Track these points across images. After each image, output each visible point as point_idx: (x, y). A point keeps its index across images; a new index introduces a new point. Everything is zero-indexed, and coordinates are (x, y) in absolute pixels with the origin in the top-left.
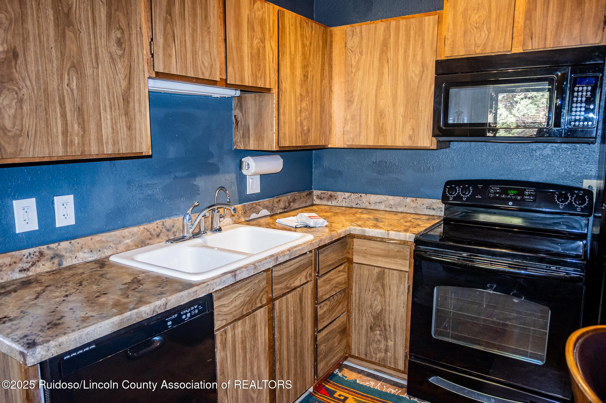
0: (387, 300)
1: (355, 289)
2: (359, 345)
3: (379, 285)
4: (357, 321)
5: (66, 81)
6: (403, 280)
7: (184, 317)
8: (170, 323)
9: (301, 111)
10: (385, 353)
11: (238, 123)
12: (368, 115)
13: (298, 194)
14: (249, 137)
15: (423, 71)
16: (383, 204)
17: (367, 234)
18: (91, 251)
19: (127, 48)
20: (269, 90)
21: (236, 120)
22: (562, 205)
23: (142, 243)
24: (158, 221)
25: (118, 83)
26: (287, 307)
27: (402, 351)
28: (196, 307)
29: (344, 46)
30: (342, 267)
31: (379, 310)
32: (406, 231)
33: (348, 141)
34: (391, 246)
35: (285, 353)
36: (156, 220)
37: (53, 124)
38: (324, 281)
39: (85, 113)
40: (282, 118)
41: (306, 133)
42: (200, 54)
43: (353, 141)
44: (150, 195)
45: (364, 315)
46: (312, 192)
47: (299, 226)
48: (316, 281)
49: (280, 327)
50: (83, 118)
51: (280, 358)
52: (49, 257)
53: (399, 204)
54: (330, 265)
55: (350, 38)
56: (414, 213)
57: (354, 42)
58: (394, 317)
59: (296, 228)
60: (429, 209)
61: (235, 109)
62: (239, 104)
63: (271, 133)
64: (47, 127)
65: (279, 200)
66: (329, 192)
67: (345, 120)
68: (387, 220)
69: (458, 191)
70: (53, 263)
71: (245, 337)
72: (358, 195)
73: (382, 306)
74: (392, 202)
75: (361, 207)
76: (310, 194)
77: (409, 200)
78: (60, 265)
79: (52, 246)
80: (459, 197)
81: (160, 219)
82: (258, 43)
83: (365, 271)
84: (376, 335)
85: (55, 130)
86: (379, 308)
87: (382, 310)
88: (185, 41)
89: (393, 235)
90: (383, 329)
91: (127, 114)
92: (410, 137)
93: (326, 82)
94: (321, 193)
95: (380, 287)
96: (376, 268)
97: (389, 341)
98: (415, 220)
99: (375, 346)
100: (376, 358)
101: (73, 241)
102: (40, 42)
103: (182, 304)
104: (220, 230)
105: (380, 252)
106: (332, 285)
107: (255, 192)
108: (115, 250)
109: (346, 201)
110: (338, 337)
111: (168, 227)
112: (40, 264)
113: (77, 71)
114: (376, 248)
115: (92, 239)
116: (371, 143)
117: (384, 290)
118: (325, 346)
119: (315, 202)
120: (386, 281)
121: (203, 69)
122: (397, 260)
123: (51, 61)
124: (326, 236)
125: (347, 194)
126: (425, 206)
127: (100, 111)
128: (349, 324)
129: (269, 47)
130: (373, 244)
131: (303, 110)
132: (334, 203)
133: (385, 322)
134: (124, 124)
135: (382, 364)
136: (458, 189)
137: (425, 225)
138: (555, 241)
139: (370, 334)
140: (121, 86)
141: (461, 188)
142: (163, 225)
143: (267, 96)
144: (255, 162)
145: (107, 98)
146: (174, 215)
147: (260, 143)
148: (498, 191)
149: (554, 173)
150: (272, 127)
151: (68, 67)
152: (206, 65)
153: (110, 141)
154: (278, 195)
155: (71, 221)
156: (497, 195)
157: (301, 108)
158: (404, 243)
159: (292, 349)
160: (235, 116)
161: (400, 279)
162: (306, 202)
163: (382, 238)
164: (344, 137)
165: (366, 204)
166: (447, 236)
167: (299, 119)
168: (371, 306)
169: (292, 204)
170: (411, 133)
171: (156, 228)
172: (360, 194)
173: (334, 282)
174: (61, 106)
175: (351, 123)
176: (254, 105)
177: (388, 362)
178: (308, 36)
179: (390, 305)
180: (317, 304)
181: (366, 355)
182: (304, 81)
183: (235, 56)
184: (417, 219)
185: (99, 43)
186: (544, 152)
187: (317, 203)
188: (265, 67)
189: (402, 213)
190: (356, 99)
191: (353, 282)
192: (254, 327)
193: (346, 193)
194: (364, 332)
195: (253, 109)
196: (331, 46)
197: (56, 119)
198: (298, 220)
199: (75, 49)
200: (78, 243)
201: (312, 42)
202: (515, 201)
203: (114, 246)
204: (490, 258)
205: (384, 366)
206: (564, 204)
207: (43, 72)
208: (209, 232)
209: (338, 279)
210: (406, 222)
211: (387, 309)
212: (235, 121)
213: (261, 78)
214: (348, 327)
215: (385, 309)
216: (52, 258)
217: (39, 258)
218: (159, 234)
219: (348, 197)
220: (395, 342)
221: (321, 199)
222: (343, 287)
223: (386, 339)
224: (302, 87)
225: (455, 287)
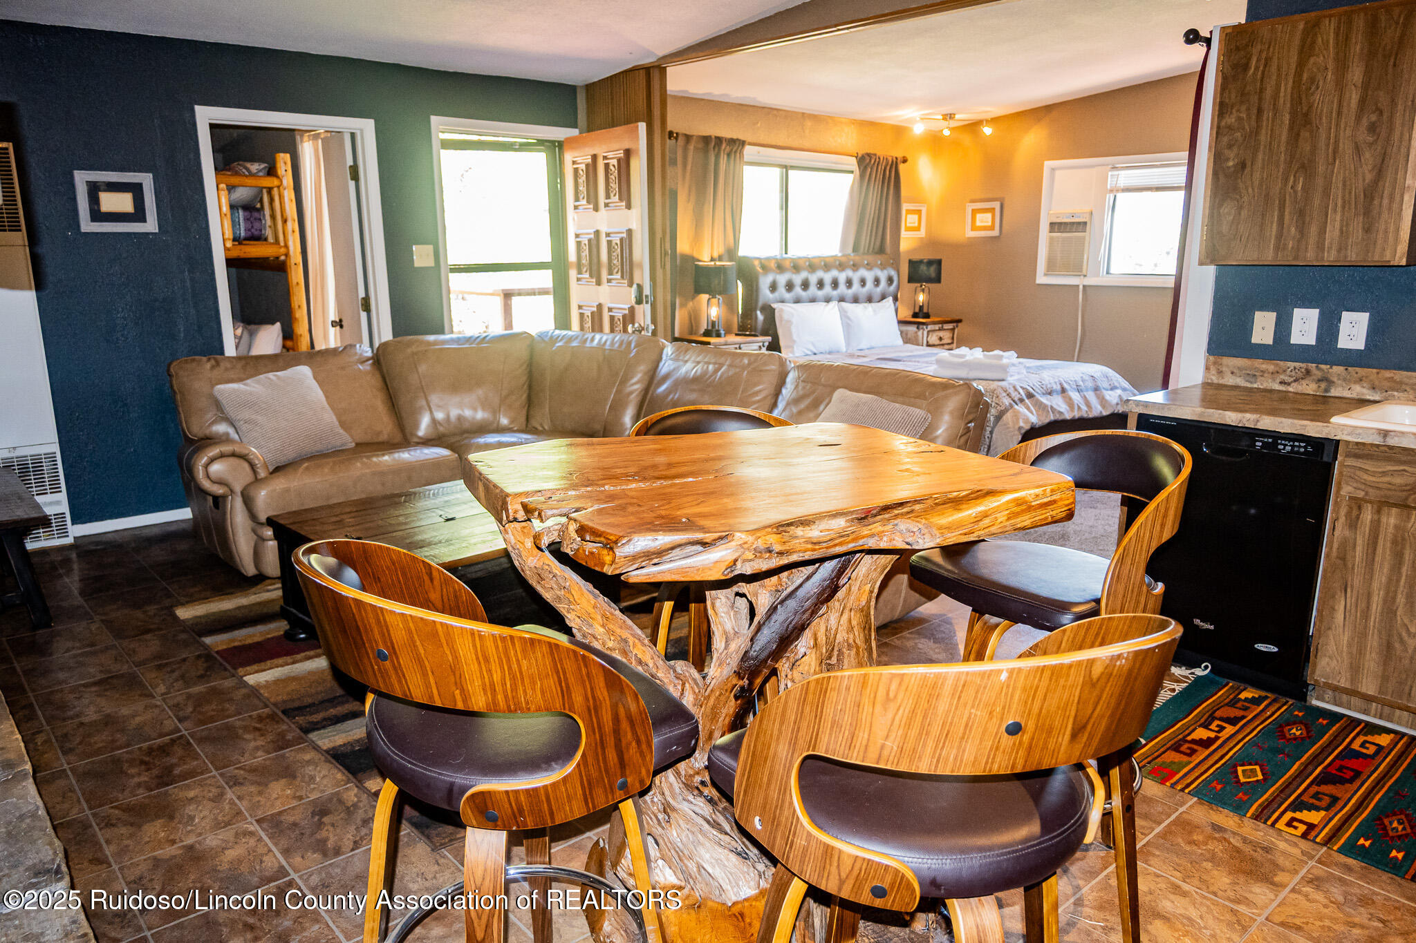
5: (1291, 184)
7: (1281, 447)
8: (1258, 443)
25: (1360, 177)
28: (1302, 444)
37: (1267, 227)
39: (1308, 216)
50: (1304, 221)
52: (1316, 378)
64: (1260, 232)
78: (1327, 390)
79: (1323, 366)
85: (1268, 235)
101: (1351, 369)
102: (1270, 149)
113: (1306, 171)
123: (1278, 166)
127: (1327, 213)
134: (1360, 225)
140: (1364, 180)
145: (1340, 196)
151: (1296, 169)
185: (1342, 136)
197: (1272, 223)
199: (1308, 148)
207: (1267, 180)
216: (1319, 380)
217: (1304, 375)
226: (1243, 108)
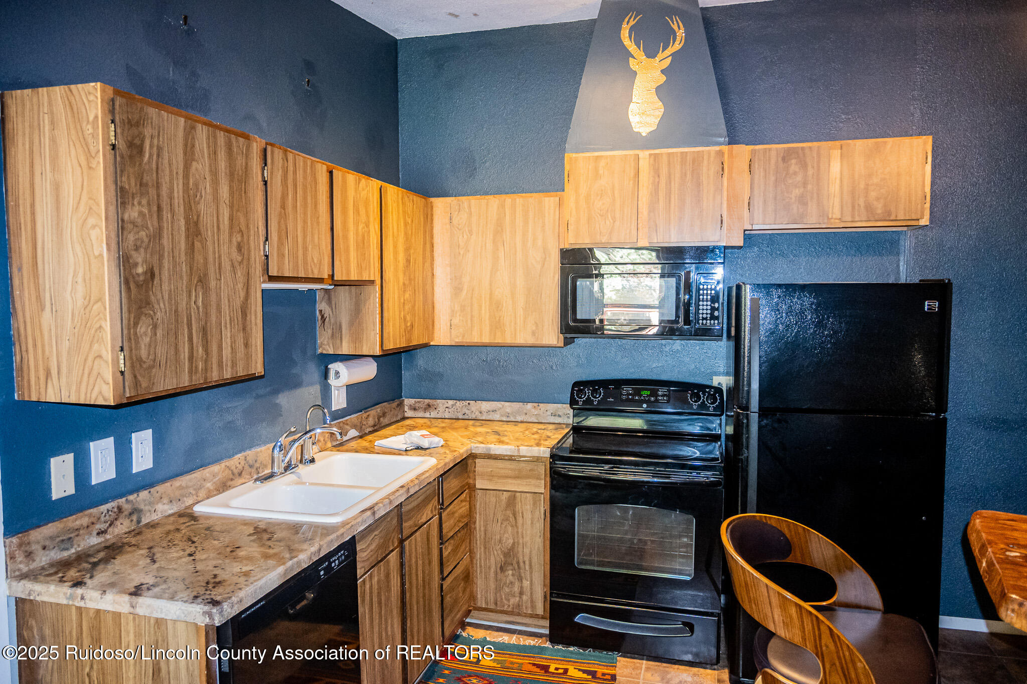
0: (520, 530)
1: (480, 522)
2: (487, 593)
3: (509, 513)
4: (483, 562)
5: (193, 298)
6: (538, 503)
7: (333, 565)
8: (322, 573)
9: (404, 303)
10: (520, 597)
11: (325, 320)
12: (480, 306)
13: (388, 406)
14: (341, 338)
15: (545, 259)
16: (498, 412)
17: (492, 452)
18: (171, 501)
19: (246, 253)
20: (372, 282)
21: (322, 316)
22: (695, 405)
23: (223, 487)
24: (239, 456)
25: (237, 294)
26: (416, 548)
27: (540, 591)
28: (342, 552)
29: (448, 221)
30: (464, 495)
31: (510, 545)
32: (538, 445)
33: (458, 337)
34: (523, 465)
35: (415, 608)
36: (236, 454)
37: (181, 349)
38: (448, 514)
39: (209, 335)
40: (385, 314)
41: (409, 330)
42: (310, 249)
43: (463, 336)
44: (229, 422)
45: (492, 553)
46: (403, 400)
47: (410, 448)
48: (440, 515)
49: (410, 574)
50: (207, 339)
51: (411, 614)
52: (126, 513)
53: (518, 412)
54: (453, 494)
55: (457, 213)
56: (537, 421)
57: (461, 218)
58: (529, 549)
59: (406, 450)
60: (554, 416)
61: (321, 302)
62: (326, 296)
63: (372, 333)
64: (177, 354)
65: (368, 416)
66: (426, 400)
67: (453, 311)
68: (510, 433)
69: (587, 394)
70: (132, 521)
71: (380, 588)
72: (466, 403)
73: (514, 540)
74: (508, 410)
75: (470, 418)
76: (401, 405)
77: (530, 405)
78: (139, 522)
79: (131, 498)
80: (588, 401)
81: (240, 452)
82: (364, 228)
83: (492, 498)
84: (507, 576)
85: (182, 357)
86: (511, 541)
87: (514, 543)
88: (297, 236)
89: (524, 451)
90: (516, 567)
91: (244, 329)
92: (533, 333)
93: (427, 264)
94: (415, 401)
95: (511, 515)
96: (505, 493)
97: (524, 581)
98: (542, 431)
99: (507, 590)
100: (509, 606)
101: (152, 490)
102: (173, 257)
103: (332, 549)
104: (312, 461)
105: (510, 473)
106: (456, 519)
107: (340, 408)
108: (195, 497)
109: (450, 410)
110: (462, 584)
111: (251, 462)
112: (118, 523)
113: (203, 285)
114: (505, 469)
115: (171, 485)
116: (486, 340)
117: (515, 518)
118: (450, 597)
119: (406, 415)
120: (518, 507)
121: (313, 266)
122: (531, 480)
123: (181, 277)
124: (449, 459)
125: (451, 402)
126: (549, 413)
127: (221, 329)
128: (472, 567)
129: (373, 230)
130: (500, 464)
131: (406, 302)
132: (434, 414)
133: (518, 558)
134: (242, 340)
135: (516, 611)
136: (587, 392)
137: (556, 436)
138: (691, 444)
139: (500, 576)
140: (240, 297)
141: (590, 390)
142: (245, 460)
143: (369, 288)
144: (348, 369)
145: (227, 313)
146: (255, 446)
147: (357, 345)
148: (630, 392)
149: (684, 369)
150: (374, 324)
151: (195, 282)
152: (316, 262)
153: (229, 364)
154: (365, 409)
155: (148, 464)
156: (630, 397)
157: (404, 300)
158: (537, 460)
159: (421, 603)
160: (321, 311)
161: (535, 504)
162: (397, 415)
163: (511, 456)
164: (451, 332)
165: (476, 413)
166: (577, 447)
167: (402, 313)
168: (500, 541)
169: (381, 419)
170: (534, 328)
171: (238, 465)
172: (468, 402)
173: (457, 515)
174: (188, 328)
175: (460, 315)
176: (348, 298)
177: (524, 607)
178: (409, 212)
179: (524, 536)
180: (441, 544)
181: (496, 604)
182: (407, 266)
183: (342, 247)
184: (544, 429)
185: (222, 251)
186: (674, 347)
187: (409, 416)
188: (370, 255)
189: (522, 422)
190: (465, 287)
191: (476, 513)
192: (388, 576)
193: (449, 401)
194: (492, 574)
195: (347, 303)
196: (432, 220)
197: (184, 343)
198: (406, 441)
199: (202, 261)
200: (157, 492)
201: (414, 219)
202: (648, 402)
203: (194, 492)
204: (632, 469)
205: (519, 615)
206: (697, 404)
207: (174, 292)
208: (300, 466)
209: (460, 511)
210: (533, 434)
211: (521, 541)
212: (320, 317)
213: (366, 269)
214: (471, 571)
215: (518, 541)
216: (130, 514)
217: (117, 515)
218: (241, 472)
219: (453, 405)
220: (531, 581)
221: (415, 409)
222: (466, 520)
223: (520, 579)
224: (404, 274)
225: (598, 506)
226: (144, 202)
